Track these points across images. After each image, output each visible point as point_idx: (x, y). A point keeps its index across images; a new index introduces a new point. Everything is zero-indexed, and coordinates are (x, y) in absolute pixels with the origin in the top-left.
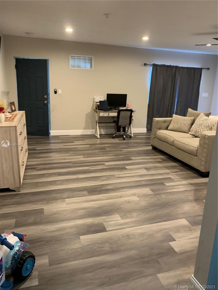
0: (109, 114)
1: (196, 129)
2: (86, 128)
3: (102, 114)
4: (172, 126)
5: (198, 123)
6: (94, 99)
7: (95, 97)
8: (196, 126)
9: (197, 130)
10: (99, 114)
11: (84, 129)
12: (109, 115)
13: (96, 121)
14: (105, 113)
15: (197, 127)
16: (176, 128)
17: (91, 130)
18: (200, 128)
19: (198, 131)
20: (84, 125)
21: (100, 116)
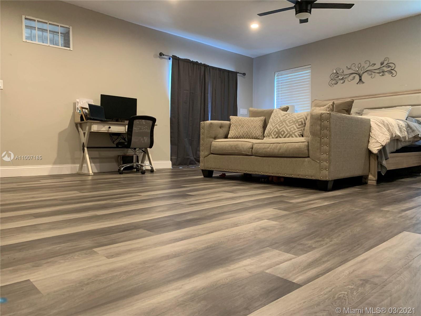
0: (110, 128)
1: (278, 129)
2: (59, 161)
3: (95, 128)
4: (234, 132)
5: (277, 120)
6: (75, 104)
7: (78, 100)
8: (276, 124)
9: (280, 130)
10: (90, 128)
11: (55, 163)
12: (110, 130)
13: (83, 143)
14: (102, 126)
15: (277, 126)
16: (242, 134)
17: (70, 166)
18: (283, 126)
19: (283, 131)
20: (54, 155)
21: (92, 131)
